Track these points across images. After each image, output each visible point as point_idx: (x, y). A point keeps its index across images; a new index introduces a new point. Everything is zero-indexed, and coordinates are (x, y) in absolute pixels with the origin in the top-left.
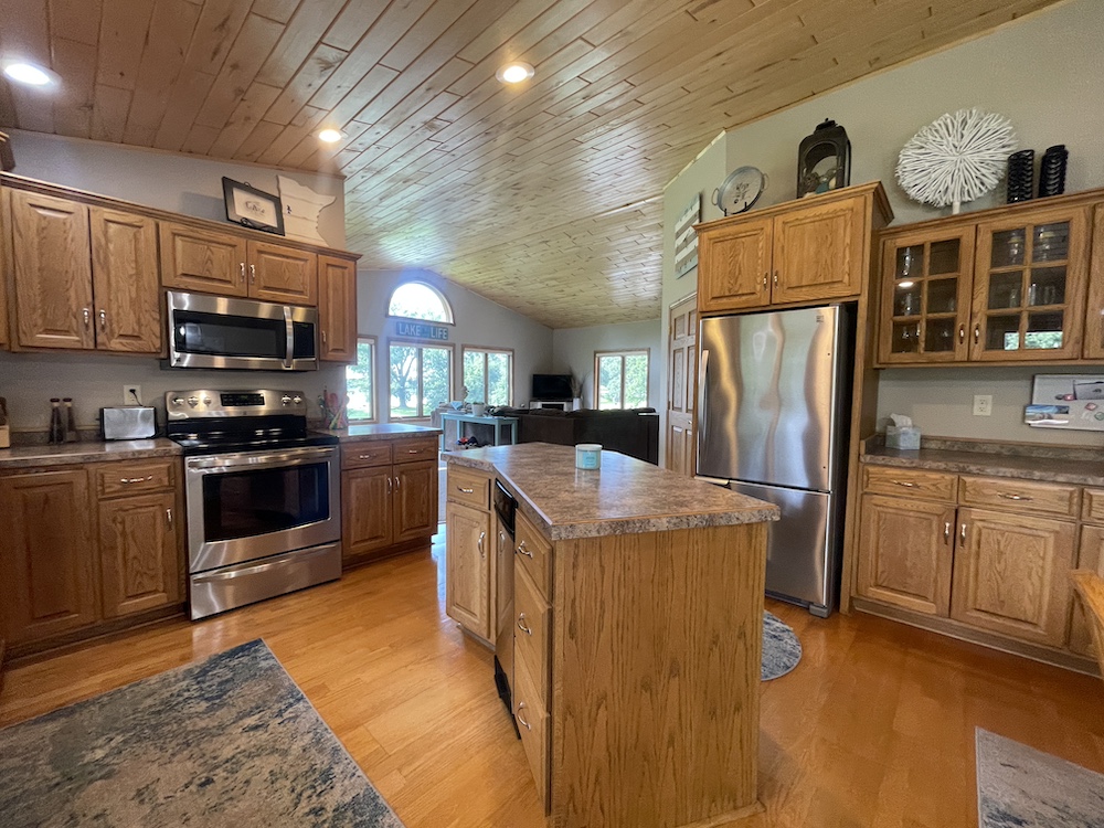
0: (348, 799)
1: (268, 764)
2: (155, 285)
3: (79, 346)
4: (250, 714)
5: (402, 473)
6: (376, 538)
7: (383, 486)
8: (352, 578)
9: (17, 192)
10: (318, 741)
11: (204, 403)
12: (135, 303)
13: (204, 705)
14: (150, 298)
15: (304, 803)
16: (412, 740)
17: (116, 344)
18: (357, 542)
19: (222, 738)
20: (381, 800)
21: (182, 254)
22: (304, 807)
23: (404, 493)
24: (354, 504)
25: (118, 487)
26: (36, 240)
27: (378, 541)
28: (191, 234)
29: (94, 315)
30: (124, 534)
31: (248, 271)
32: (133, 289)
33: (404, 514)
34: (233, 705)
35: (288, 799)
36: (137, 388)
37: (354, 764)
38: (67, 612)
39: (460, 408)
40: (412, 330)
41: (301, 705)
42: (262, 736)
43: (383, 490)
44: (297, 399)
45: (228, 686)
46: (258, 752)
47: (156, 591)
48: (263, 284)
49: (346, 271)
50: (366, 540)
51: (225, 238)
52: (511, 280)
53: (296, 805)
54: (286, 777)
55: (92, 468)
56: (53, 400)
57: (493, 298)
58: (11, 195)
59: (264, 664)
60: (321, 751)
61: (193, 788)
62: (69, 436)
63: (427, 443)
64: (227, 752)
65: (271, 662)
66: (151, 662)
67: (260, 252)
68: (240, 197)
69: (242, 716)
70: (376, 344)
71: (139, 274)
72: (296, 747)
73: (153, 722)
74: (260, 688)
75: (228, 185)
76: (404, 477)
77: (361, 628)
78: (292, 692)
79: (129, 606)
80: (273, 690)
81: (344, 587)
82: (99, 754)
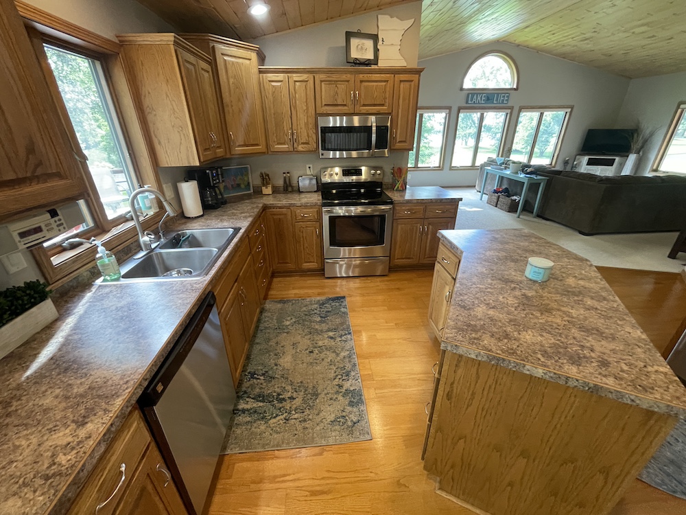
0: (352, 389)
1: (331, 356)
2: (313, 112)
3: (287, 150)
4: (331, 331)
5: (429, 224)
6: (409, 258)
7: (417, 230)
8: (393, 276)
9: (265, 75)
10: (350, 357)
11: (335, 175)
12: (307, 124)
13: (319, 319)
14: (312, 121)
15: (337, 380)
16: (386, 378)
17: (300, 148)
18: (398, 259)
19: (321, 336)
20: (363, 397)
21: (325, 92)
22: (336, 382)
23: (429, 236)
24: (398, 238)
25: (300, 217)
26: (272, 98)
27: (410, 260)
28: (328, 79)
29: (293, 134)
30: (303, 237)
31: (355, 96)
32: (306, 117)
33: (427, 248)
34: (328, 324)
35: (333, 375)
36: (311, 166)
37: (359, 375)
38: (287, 263)
39: (501, 165)
40: (479, 98)
41: (349, 336)
42: (332, 343)
43: (416, 233)
44: (379, 172)
45: (328, 314)
46: (329, 349)
47: (313, 262)
48: (362, 103)
49: (413, 83)
50: (402, 259)
51: (344, 77)
52: (587, 35)
53: (334, 379)
54: (335, 365)
55: (292, 208)
56: (284, 173)
57: (564, 56)
58: (263, 76)
59: (342, 310)
60: (350, 362)
61: (307, 351)
62: (290, 189)
63: (450, 207)
64: (320, 343)
65: (345, 310)
66: (310, 291)
67: (361, 81)
68: (354, 42)
69: (329, 330)
70: (450, 113)
71: (307, 109)
72: (343, 354)
73: (304, 318)
74: (338, 321)
75: (349, 35)
76: (431, 227)
77: (386, 308)
78: (348, 327)
79: (306, 266)
80: (342, 324)
81: (388, 281)
82: (288, 323)
